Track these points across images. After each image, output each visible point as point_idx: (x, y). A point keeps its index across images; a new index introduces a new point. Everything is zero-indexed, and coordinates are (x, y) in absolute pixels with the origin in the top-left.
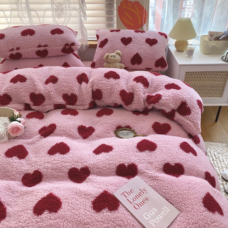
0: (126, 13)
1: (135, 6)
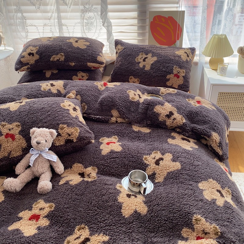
1: (169, 22)
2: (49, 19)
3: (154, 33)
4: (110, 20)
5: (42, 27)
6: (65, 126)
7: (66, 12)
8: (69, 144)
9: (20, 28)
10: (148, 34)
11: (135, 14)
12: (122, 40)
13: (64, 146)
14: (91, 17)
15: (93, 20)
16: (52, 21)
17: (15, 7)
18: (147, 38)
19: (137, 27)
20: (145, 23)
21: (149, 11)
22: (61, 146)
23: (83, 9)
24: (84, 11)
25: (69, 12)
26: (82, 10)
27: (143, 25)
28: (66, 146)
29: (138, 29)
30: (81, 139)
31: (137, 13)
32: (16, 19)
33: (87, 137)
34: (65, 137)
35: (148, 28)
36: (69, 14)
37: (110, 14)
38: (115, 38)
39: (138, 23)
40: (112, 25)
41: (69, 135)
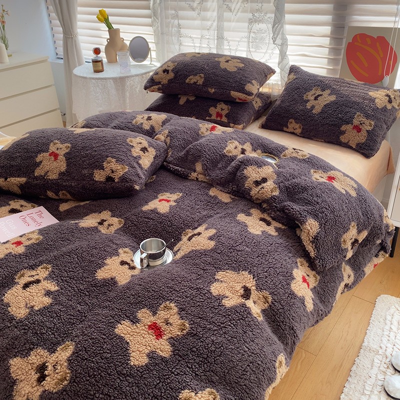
0: (359, 54)
1: (378, 43)
2: (208, 29)
3: (352, 62)
4: (287, 36)
5: (200, 40)
6: (114, 160)
7: (230, 21)
8: (110, 183)
9: (174, 39)
10: (341, 61)
11: (327, 30)
12: (301, 67)
13: (104, 184)
14: (261, 31)
15: (265, 35)
16: (212, 32)
17: (173, 12)
18: (339, 67)
19: (328, 49)
20: (342, 45)
21: (349, 27)
22: (101, 182)
23: (252, 17)
24: (251, 21)
25: (233, 21)
26: (250, 19)
27: (336, 47)
28: (105, 184)
29: (329, 52)
30: (123, 179)
31: (330, 28)
32: (172, 27)
33: (131, 180)
34: (107, 172)
35: (343, 52)
36: (233, 24)
37: (287, 27)
38: (291, 63)
39: (330, 44)
40: (288, 43)
41: (113, 172)
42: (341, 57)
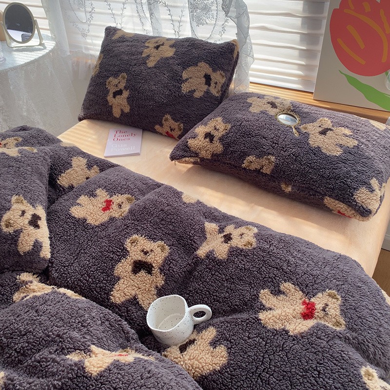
0: (350, 28)
1: (382, 12)
3: (339, 40)
10: (322, 38)
18: (320, 48)
19: (301, 19)
20: (323, 13)
27: (314, 15)
29: (302, 24)
35: (325, 23)
39: (304, 10)
42: (323, 31)
